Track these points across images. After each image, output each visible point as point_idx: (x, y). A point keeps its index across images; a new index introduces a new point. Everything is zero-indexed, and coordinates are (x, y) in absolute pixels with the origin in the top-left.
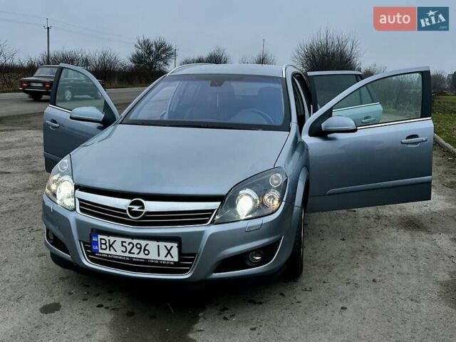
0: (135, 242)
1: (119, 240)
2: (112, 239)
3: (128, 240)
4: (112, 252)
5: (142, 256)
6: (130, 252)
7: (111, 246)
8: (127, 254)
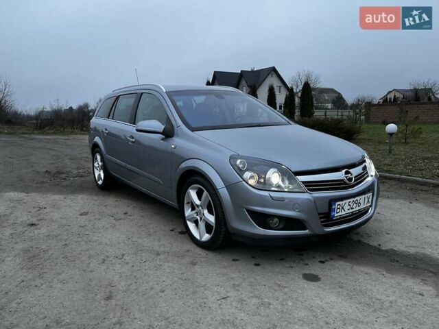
0: (355, 199)
1: (347, 201)
2: (344, 202)
3: (352, 200)
4: (343, 213)
5: (358, 208)
6: (352, 209)
7: (342, 208)
8: (351, 211)
